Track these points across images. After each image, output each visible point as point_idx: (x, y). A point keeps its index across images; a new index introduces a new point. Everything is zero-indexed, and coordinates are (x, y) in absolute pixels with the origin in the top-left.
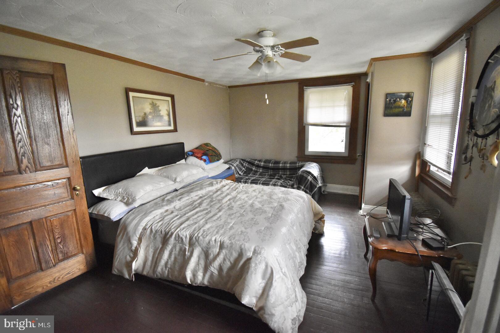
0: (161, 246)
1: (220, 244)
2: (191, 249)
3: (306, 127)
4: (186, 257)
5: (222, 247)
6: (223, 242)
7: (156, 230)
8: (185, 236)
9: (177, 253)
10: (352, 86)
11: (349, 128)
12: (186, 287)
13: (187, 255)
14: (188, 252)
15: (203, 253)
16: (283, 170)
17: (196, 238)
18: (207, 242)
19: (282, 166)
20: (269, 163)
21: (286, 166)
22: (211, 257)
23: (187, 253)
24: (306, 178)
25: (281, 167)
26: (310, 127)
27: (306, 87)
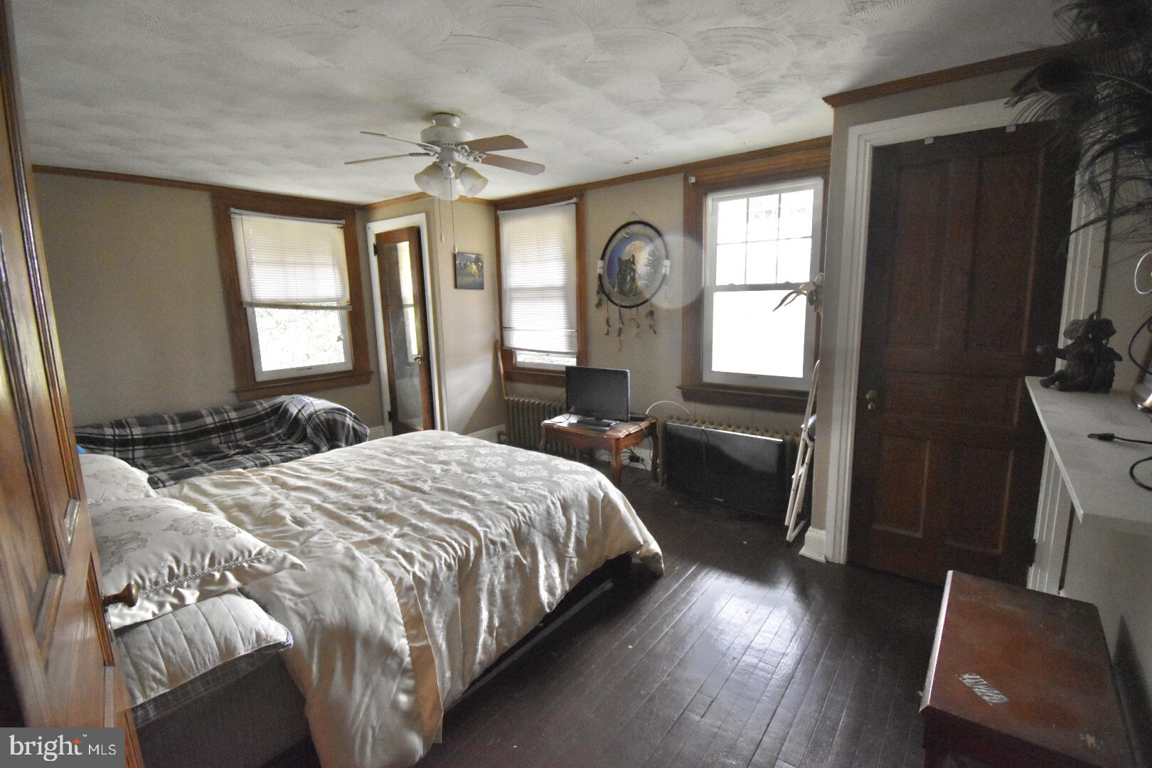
0: (458, 600)
1: (561, 503)
2: (527, 548)
3: (249, 310)
4: (528, 570)
5: (565, 507)
6: (564, 499)
7: (431, 573)
8: (504, 533)
9: (503, 580)
10: (341, 226)
11: (345, 312)
12: (544, 627)
13: (527, 566)
14: (525, 558)
15: (546, 539)
16: (222, 431)
17: (526, 523)
18: (546, 516)
19: (215, 423)
20: (164, 423)
21: (227, 418)
22: (562, 532)
23: (525, 562)
24: (344, 424)
25: (213, 426)
26: (257, 310)
27: (237, 211)
